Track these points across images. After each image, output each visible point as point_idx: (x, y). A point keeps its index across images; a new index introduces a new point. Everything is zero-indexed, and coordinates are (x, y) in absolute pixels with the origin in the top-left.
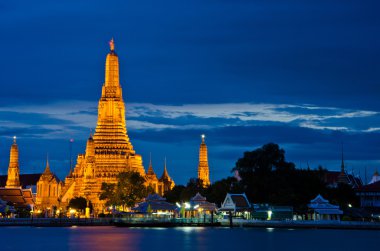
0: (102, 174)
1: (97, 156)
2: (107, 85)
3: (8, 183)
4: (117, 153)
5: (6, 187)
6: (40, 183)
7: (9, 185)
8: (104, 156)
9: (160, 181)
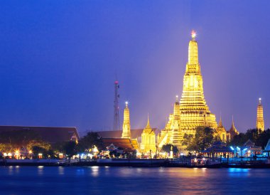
0: (187, 128)
1: (182, 115)
2: (189, 63)
3: (123, 135)
4: (197, 113)
5: (122, 137)
6: (144, 135)
7: (124, 136)
8: (188, 115)
9: (227, 132)
